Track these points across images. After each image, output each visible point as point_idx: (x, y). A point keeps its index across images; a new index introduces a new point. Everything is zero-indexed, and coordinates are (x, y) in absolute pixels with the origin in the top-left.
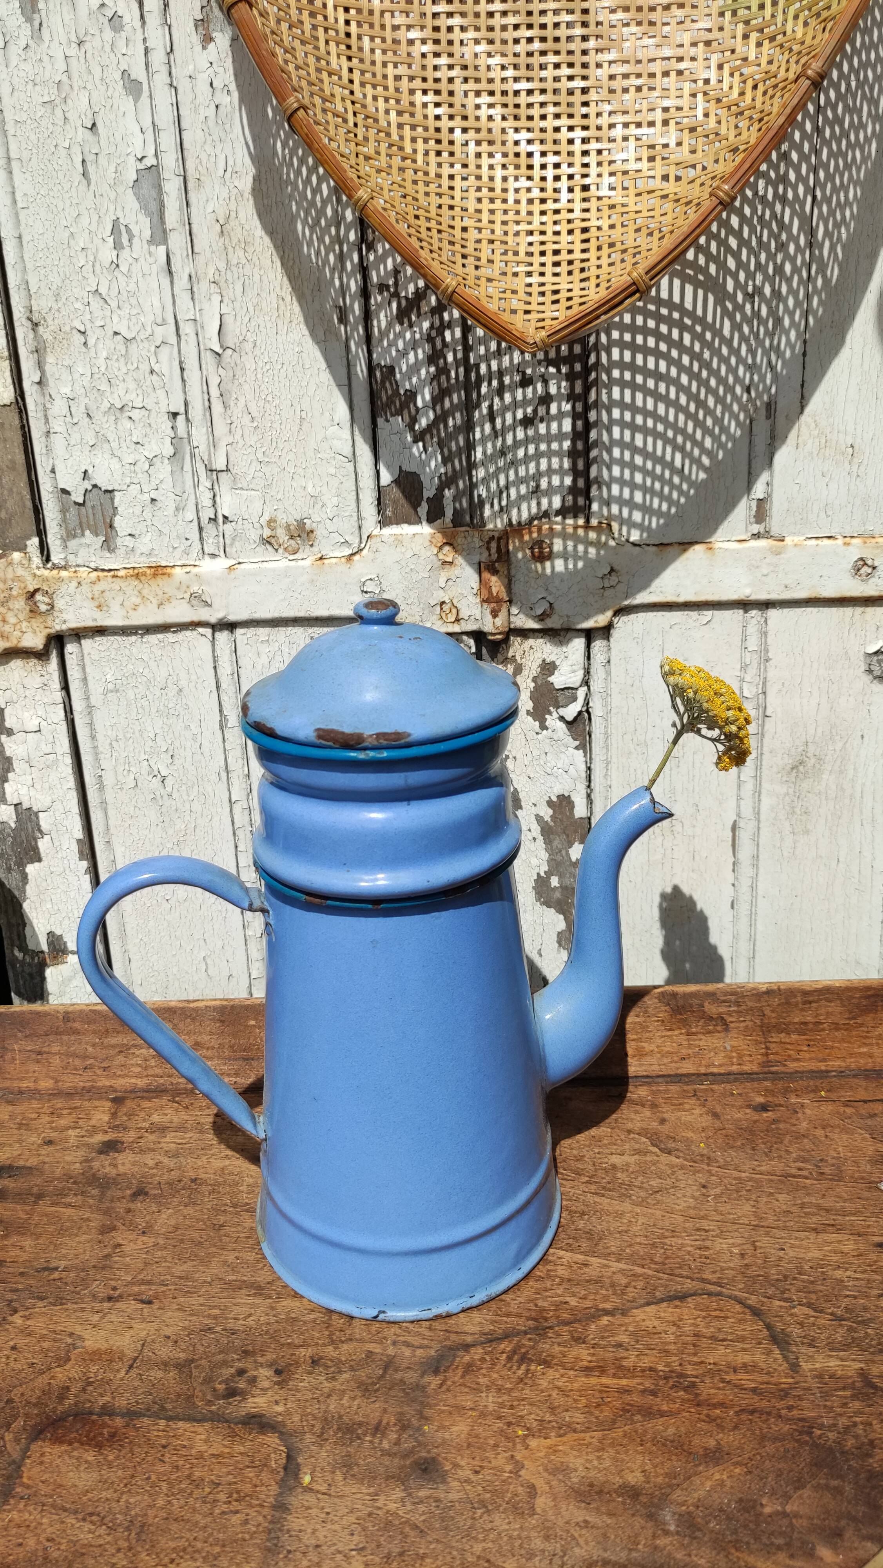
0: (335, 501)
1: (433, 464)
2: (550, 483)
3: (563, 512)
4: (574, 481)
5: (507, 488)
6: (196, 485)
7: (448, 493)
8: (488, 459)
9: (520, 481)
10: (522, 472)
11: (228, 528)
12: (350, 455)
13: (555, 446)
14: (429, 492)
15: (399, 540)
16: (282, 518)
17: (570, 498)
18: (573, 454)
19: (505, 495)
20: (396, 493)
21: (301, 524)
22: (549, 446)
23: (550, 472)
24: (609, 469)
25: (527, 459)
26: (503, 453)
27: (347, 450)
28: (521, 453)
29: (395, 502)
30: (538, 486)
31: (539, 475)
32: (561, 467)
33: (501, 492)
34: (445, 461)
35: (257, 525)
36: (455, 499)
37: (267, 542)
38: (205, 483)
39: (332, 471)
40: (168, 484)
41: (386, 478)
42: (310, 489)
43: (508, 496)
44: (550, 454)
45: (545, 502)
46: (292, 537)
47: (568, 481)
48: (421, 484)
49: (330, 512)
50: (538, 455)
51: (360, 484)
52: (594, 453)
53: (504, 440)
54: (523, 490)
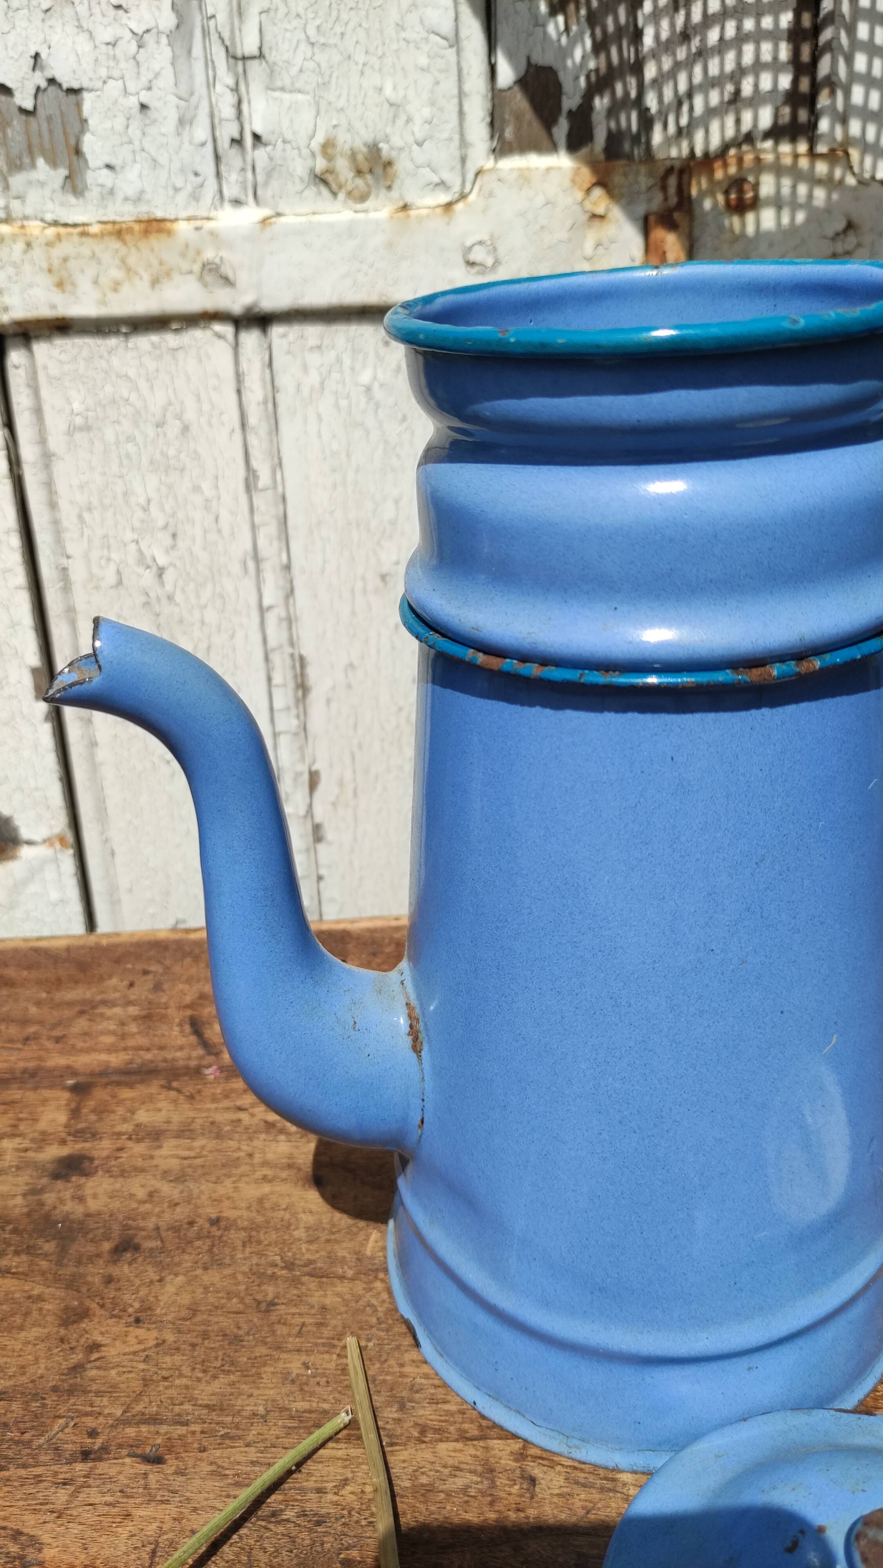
0: (427, 112)
1: (578, 54)
2: (756, 86)
3: (776, 133)
4: (795, 82)
5: (690, 95)
6: (211, 84)
7: (600, 103)
8: (664, 47)
9: (710, 83)
10: (714, 68)
11: (261, 155)
12: (451, 35)
13: (767, 22)
14: (570, 102)
15: (524, 177)
16: (345, 141)
17: (786, 111)
18: (796, 35)
19: (685, 108)
20: (520, 101)
21: (374, 150)
22: (758, 23)
23: (758, 66)
24: (850, 60)
25: (723, 45)
26: (685, 36)
27: (447, 27)
28: (713, 36)
29: (518, 117)
30: (737, 92)
31: (740, 71)
32: (775, 58)
33: (680, 104)
34: (599, 47)
35: (305, 152)
36: (612, 112)
37: (321, 179)
38: (225, 78)
39: (423, 61)
40: (167, 80)
41: (506, 74)
42: (388, 91)
43: (691, 109)
44: (758, 36)
45: (747, 117)
46: (359, 172)
47: (785, 81)
48: (558, 86)
49: (419, 129)
50: (741, 38)
51: (467, 88)
52: (826, 35)
53: (688, 15)
54: (714, 98)
